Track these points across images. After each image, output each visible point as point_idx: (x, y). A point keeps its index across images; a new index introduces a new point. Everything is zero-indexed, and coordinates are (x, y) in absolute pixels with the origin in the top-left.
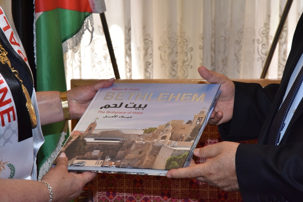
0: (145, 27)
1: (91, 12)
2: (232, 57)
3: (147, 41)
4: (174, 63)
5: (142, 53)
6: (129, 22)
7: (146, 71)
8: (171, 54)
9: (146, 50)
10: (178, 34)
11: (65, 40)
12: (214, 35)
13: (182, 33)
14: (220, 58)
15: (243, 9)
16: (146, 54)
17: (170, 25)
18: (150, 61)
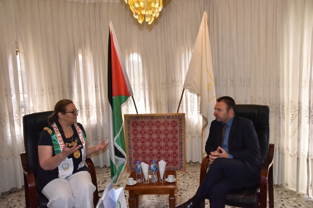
0: (150, 99)
1: (129, 96)
2: (173, 107)
3: (150, 103)
4: (157, 109)
5: (149, 106)
6: (145, 98)
7: (150, 111)
8: (157, 106)
9: (150, 105)
10: (159, 101)
11: (122, 104)
12: (168, 101)
13: (160, 101)
14: (170, 107)
15: (176, 94)
16: (150, 107)
17: (156, 98)
18: (151, 108)
